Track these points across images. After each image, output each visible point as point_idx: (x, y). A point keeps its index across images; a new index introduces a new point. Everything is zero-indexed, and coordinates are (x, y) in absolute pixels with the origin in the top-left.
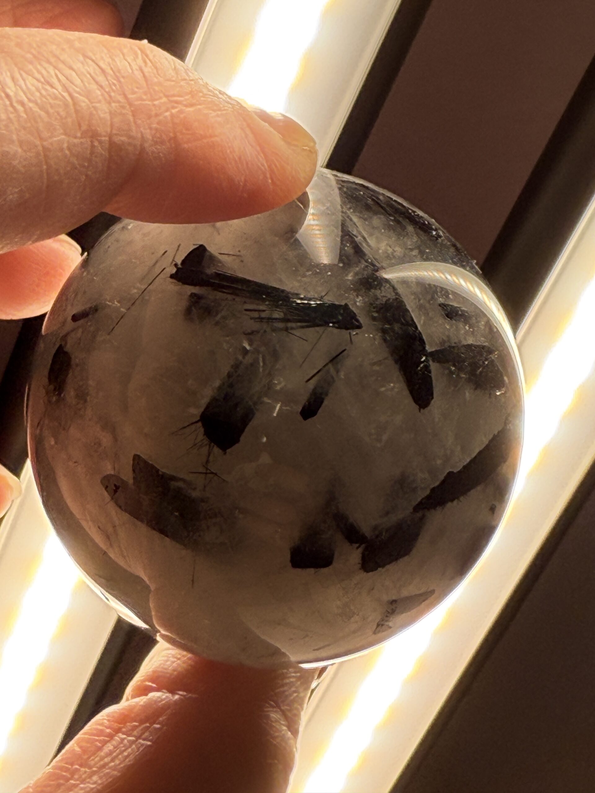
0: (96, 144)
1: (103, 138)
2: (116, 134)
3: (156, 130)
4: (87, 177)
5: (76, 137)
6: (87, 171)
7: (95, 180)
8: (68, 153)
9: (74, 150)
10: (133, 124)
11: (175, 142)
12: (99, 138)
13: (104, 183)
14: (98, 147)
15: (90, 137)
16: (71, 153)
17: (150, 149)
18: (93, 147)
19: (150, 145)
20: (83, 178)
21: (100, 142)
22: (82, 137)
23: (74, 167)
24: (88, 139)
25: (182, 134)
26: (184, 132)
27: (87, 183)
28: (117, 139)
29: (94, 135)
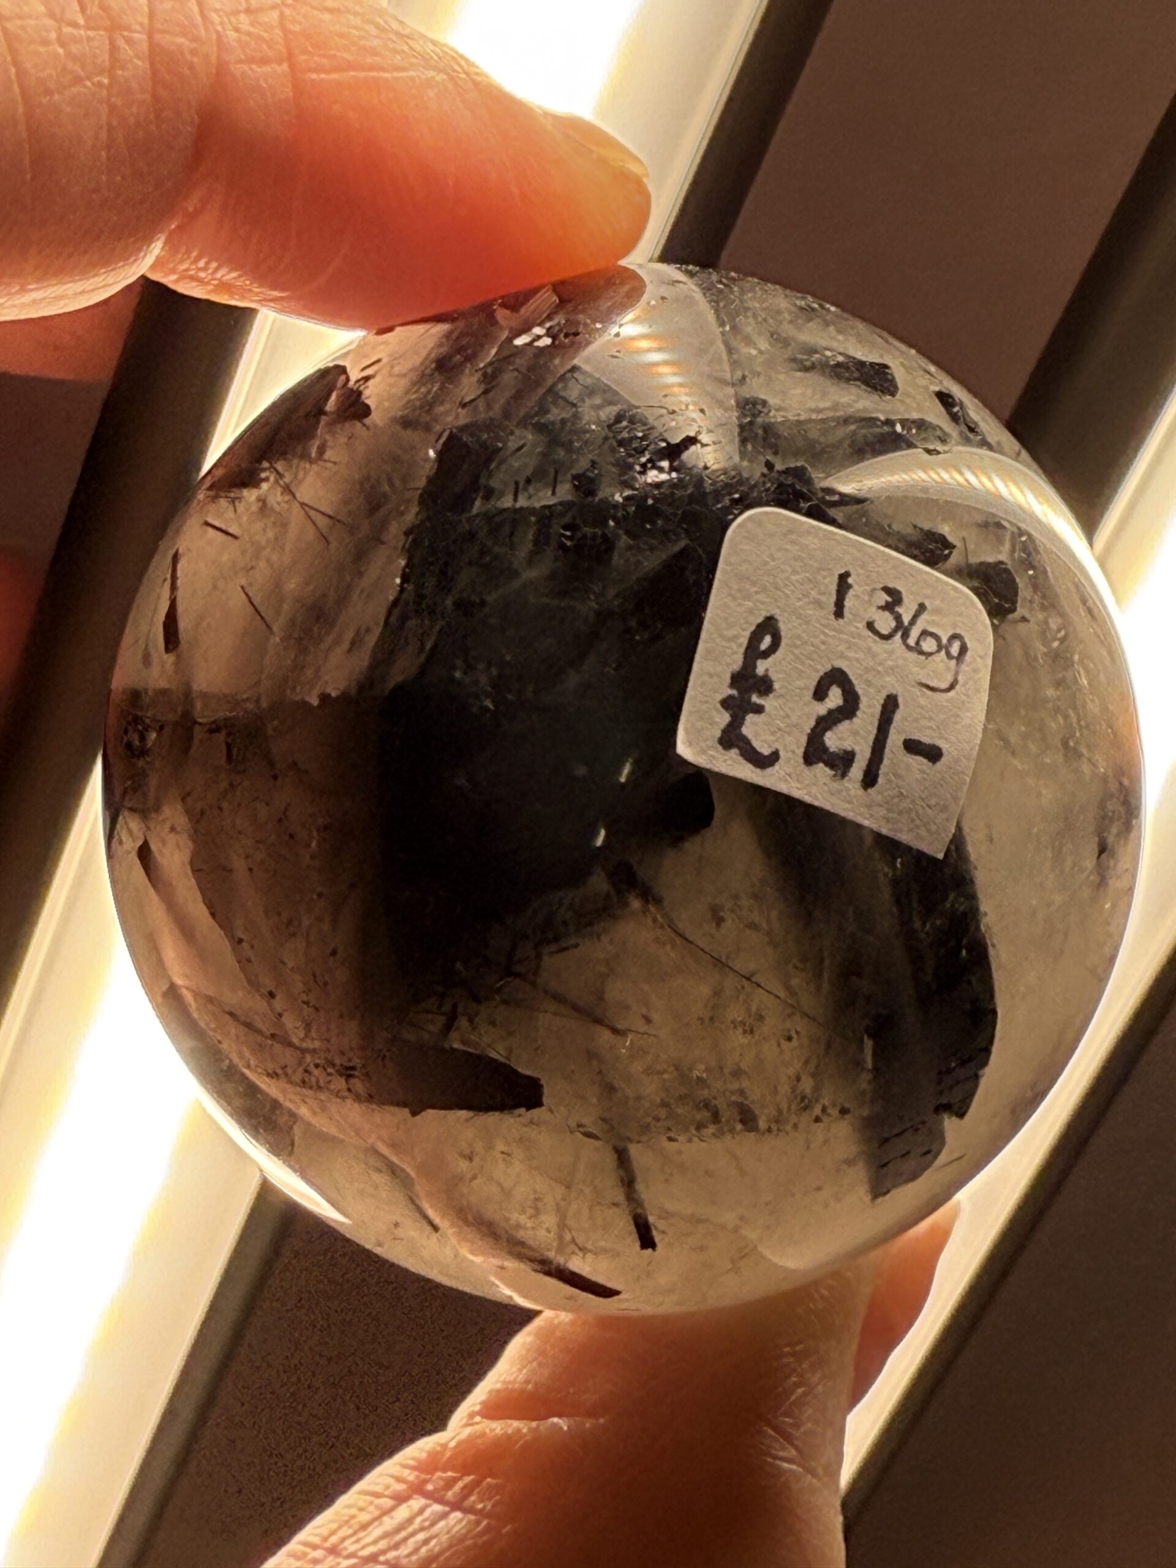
0: (121, 43)
1: (136, 36)
2: (164, 32)
3: (250, 34)
4: (112, 109)
5: (75, 25)
6: (109, 96)
7: (132, 120)
8: (61, 51)
9: (74, 49)
10: (199, 18)
11: (292, 66)
12: (126, 33)
13: (153, 127)
14: (126, 51)
15: (106, 29)
16: (69, 54)
17: (237, 69)
18: (113, 48)
19: (241, 62)
20: (104, 110)
21: (129, 41)
22: (88, 27)
23: (77, 80)
24: (102, 33)
25: (305, 52)
26: (310, 49)
27: (115, 123)
28: (165, 40)
29: (115, 27)
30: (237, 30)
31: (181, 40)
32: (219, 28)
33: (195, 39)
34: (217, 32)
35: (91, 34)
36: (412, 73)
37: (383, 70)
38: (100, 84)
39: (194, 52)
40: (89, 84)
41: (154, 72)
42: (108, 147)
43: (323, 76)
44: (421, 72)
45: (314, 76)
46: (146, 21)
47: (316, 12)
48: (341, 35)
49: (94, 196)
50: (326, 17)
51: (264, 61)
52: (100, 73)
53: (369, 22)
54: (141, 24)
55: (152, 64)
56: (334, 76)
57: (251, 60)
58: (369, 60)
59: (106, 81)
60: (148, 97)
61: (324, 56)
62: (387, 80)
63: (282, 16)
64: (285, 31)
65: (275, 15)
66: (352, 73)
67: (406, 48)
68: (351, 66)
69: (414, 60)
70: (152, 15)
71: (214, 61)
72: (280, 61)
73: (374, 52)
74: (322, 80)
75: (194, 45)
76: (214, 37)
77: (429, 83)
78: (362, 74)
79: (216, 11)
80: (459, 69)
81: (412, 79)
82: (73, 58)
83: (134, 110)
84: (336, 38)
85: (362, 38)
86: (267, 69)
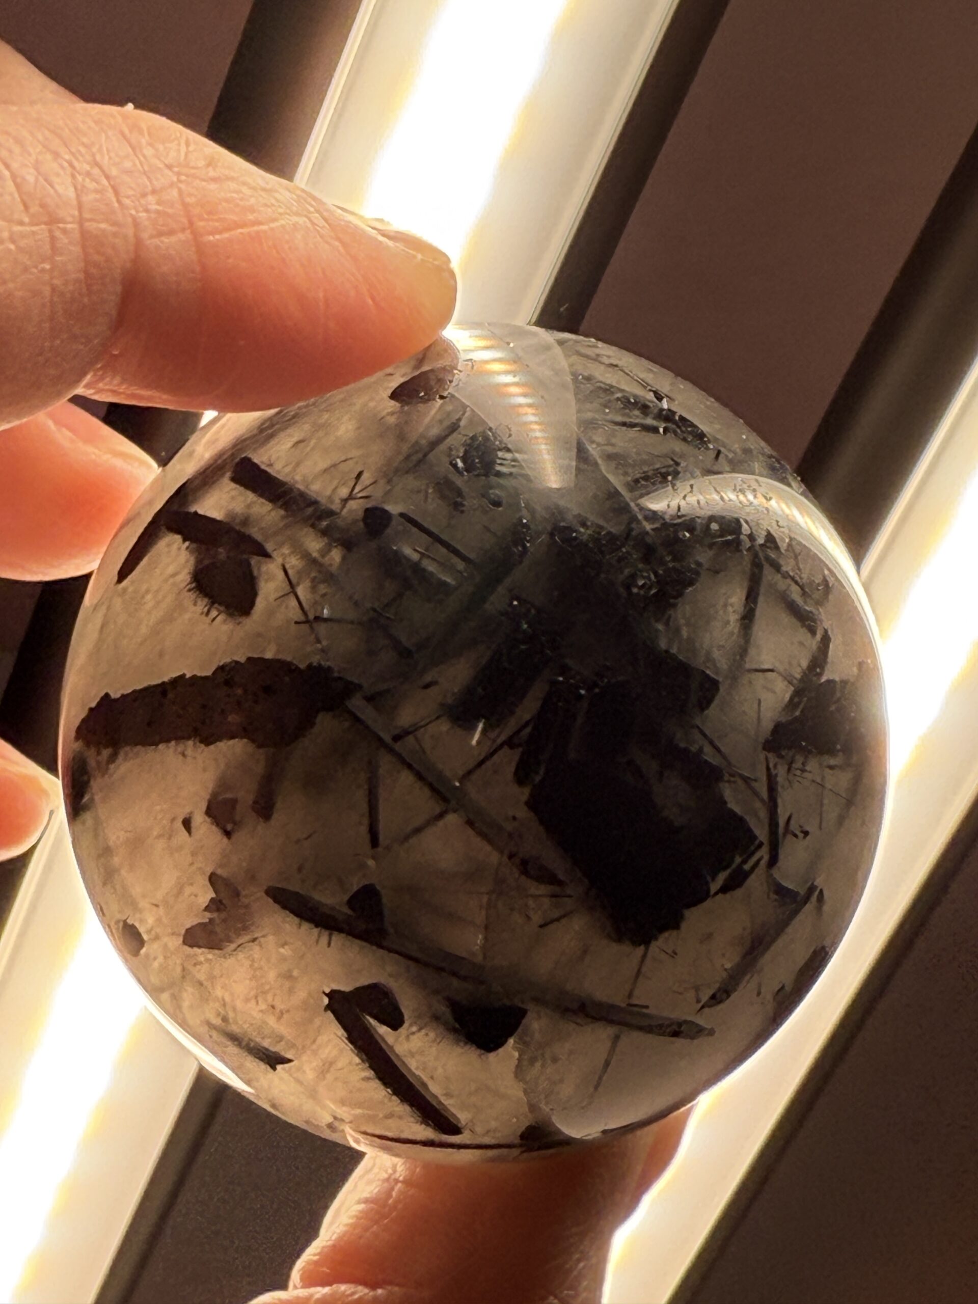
0: (58, 234)
1: (69, 226)
2: (91, 220)
3: (158, 212)
4: (54, 289)
5: (21, 223)
6: (52, 278)
7: (68, 295)
8: (12, 247)
9: (23, 243)
10: (116, 205)
11: (193, 233)
12: (61, 225)
13: (86, 300)
14: (63, 240)
15: (46, 224)
16: (18, 247)
17: (151, 243)
18: (53, 239)
19: (151, 237)
20: (47, 291)
21: (64, 231)
22: (32, 224)
23: (26, 270)
24: (43, 226)
25: (202, 219)
26: (206, 216)
27: (55, 299)
28: (91, 226)
29: (53, 220)
30: (147, 211)
31: (103, 226)
32: (133, 212)
33: (115, 224)
34: (131, 215)
35: (34, 228)
36: (283, 222)
37: (260, 223)
38: (43, 271)
39: (115, 235)
40: (35, 270)
41: (86, 254)
42: (52, 319)
43: (217, 237)
44: (288, 219)
45: (211, 238)
46: (76, 213)
47: (204, 184)
48: (227, 201)
49: (40, 358)
50: (213, 186)
51: (171, 233)
52: (43, 261)
53: (244, 184)
54: (73, 216)
55: (84, 247)
56: (226, 235)
57: (161, 234)
58: (251, 217)
59: (48, 267)
60: (81, 276)
61: (217, 221)
62: (265, 232)
63: (180, 192)
64: (185, 205)
65: (175, 193)
66: (240, 230)
67: (273, 201)
68: (237, 225)
69: (281, 210)
70: (80, 207)
71: (132, 240)
72: (183, 230)
73: (252, 210)
74: (218, 240)
75: (114, 229)
76: (130, 220)
77: (295, 226)
78: (245, 230)
79: (128, 197)
80: (312, 209)
81: (283, 226)
82: (20, 250)
83: (71, 288)
84: (224, 204)
85: (241, 199)
86: (173, 239)
